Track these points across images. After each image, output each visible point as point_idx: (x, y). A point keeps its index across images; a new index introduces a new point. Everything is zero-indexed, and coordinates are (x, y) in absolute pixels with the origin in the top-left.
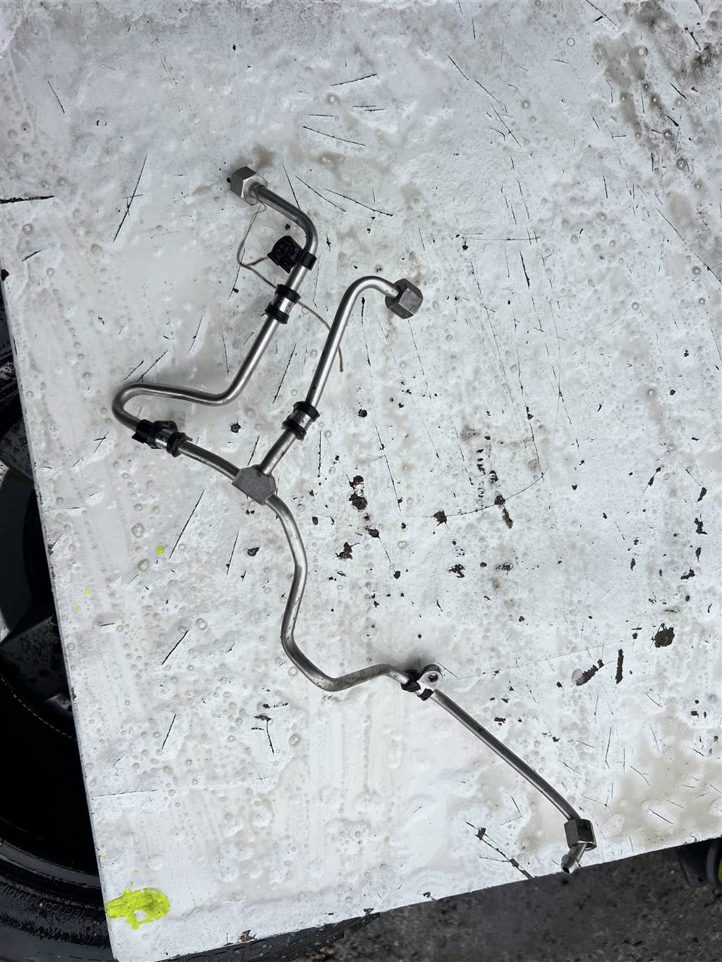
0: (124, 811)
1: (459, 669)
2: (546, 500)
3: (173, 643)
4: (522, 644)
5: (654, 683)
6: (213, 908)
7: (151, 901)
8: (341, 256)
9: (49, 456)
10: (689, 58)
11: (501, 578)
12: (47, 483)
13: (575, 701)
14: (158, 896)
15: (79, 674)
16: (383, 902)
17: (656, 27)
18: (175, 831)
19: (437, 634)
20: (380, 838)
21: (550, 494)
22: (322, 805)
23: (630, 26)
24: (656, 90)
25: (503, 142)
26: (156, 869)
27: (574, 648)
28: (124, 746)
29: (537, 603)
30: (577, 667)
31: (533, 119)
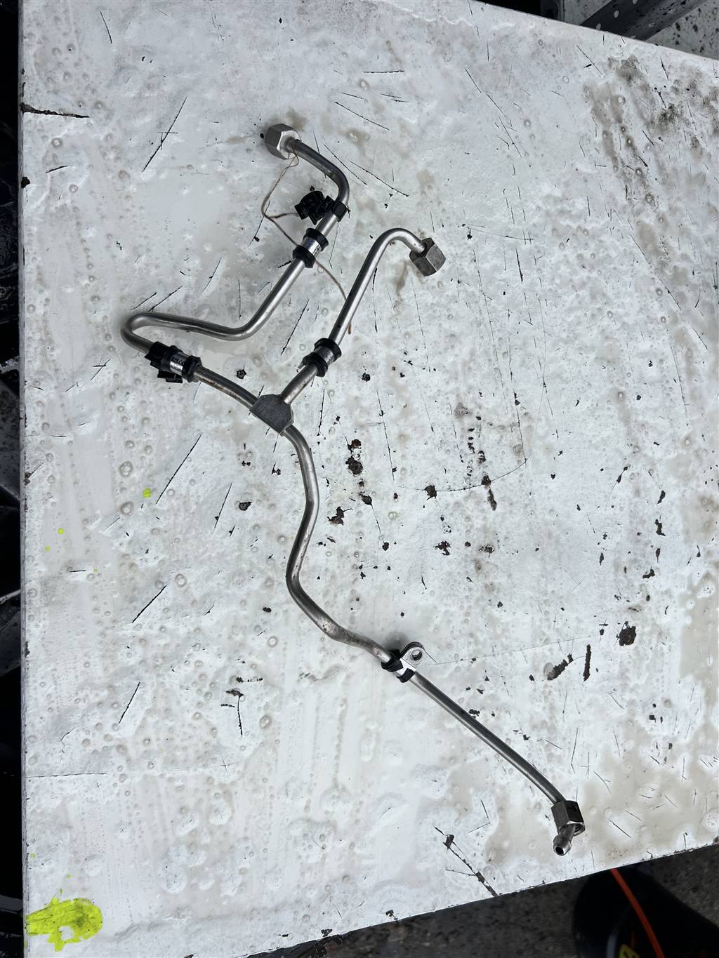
0: (65, 798)
1: (438, 654)
2: (528, 486)
3: (147, 599)
4: (499, 631)
5: (618, 683)
6: (153, 926)
7: (81, 915)
8: (359, 224)
9: (42, 377)
10: (657, 113)
11: (483, 559)
12: (35, 405)
13: (546, 697)
14: (90, 910)
15: (37, 626)
16: (343, 922)
17: (632, 82)
18: (120, 826)
19: (418, 614)
20: (345, 843)
21: (532, 481)
22: (288, 801)
23: (612, 77)
24: (631, 133)
25: (507, 151)
26: (92, 874)
27: (547, 640)
28: (76, 718)
29: (514, 590)
30: (548, 661)
31: (532, 136)
